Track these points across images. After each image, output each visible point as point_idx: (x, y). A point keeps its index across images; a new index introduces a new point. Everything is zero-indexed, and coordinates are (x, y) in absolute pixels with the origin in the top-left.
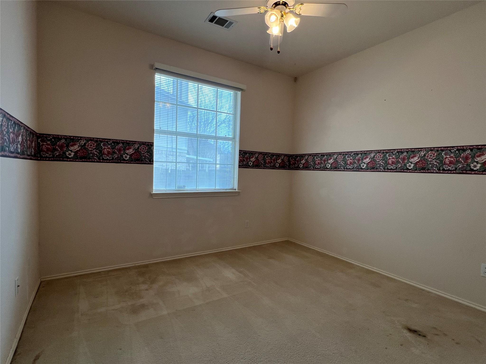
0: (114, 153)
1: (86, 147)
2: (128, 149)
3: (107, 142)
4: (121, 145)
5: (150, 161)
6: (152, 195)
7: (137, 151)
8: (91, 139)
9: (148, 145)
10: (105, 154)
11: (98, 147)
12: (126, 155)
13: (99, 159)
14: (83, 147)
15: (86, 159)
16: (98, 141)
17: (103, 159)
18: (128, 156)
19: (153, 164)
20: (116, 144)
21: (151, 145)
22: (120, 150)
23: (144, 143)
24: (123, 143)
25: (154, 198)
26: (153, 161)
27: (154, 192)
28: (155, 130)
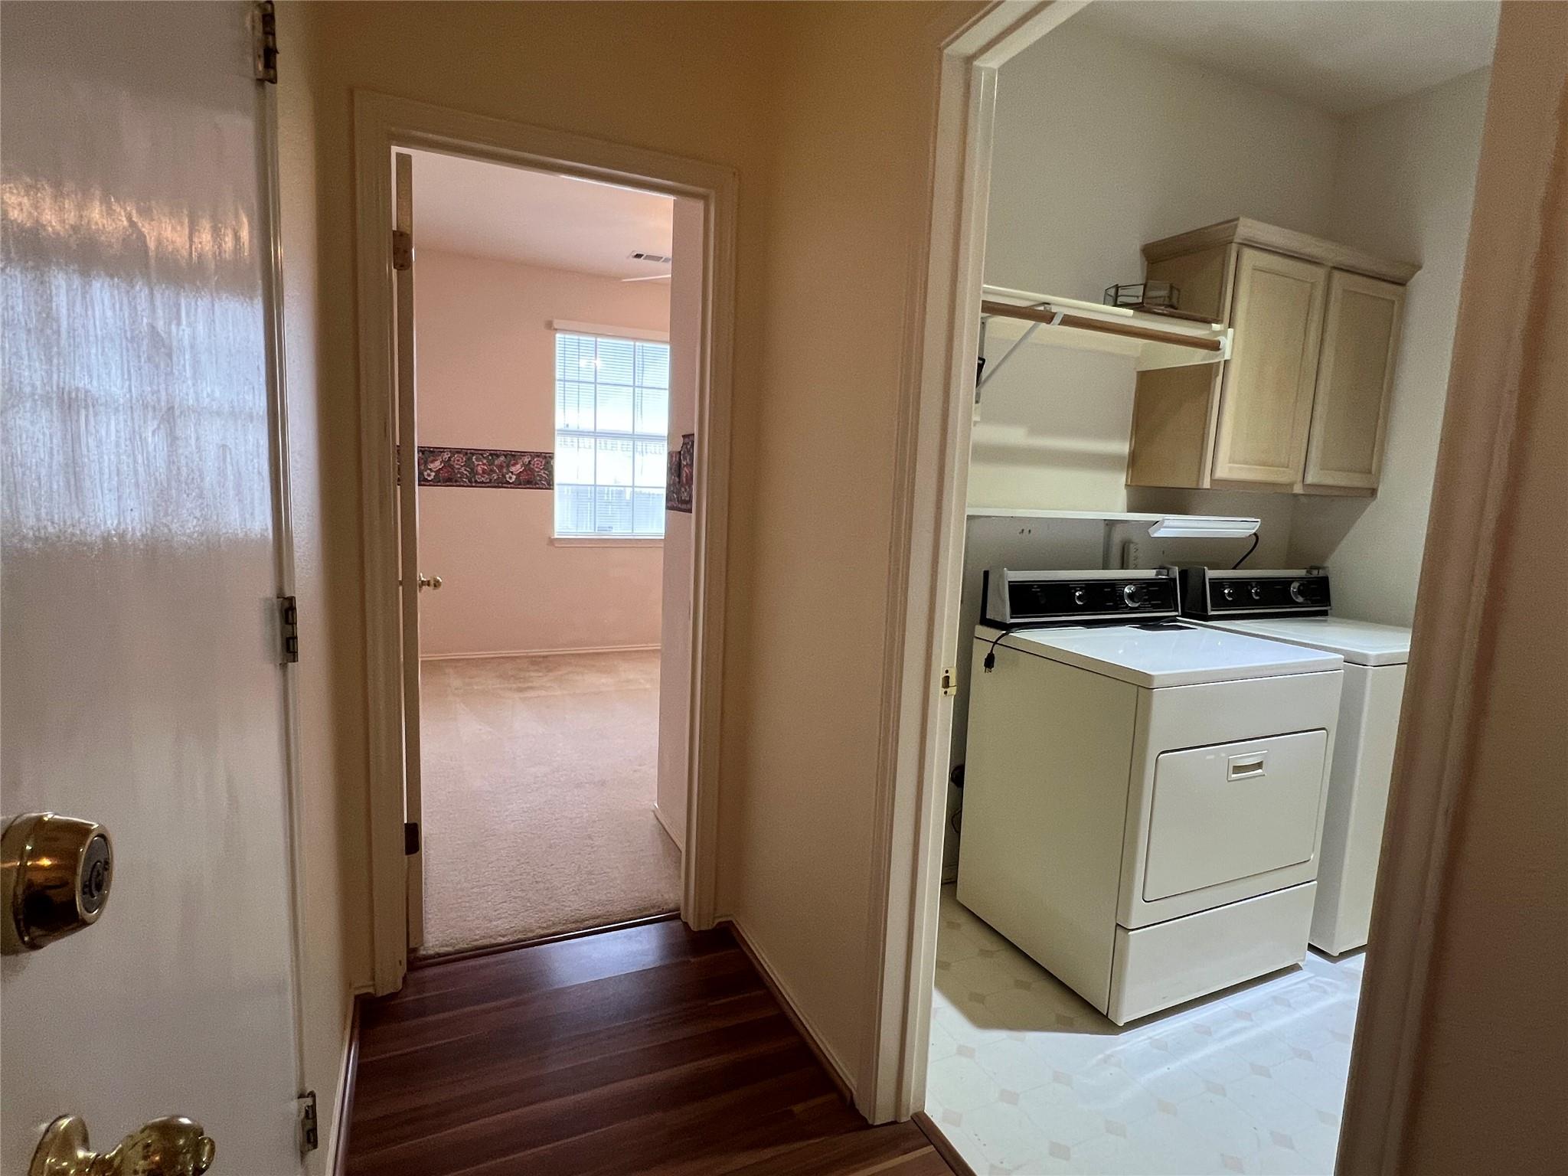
0: (492, 471)
1: (452, 463)
2: (514, 465)
3: (482, 455)
4: (502, 458)
5: (549, 484)
6: (552, 542)
7: (528, 467)
8: (459, 451)
9: (545, 457)
10: (480, 474)
11: (469, 464)
12: (510, 474)
13: (470, 482)
14: (447, 464)
15: (451, 482)
16: (469, 453)
17: (476, 482)
18: (514, 477)
19: (553, 489)
20: (494, 457)
21: (550, 457)
22: (500, 467)
23: (538, 455)
24: (506, 456)
25: (556, 545)
26: (553, 485)
27: (556, 537)
28: (558, 431)
